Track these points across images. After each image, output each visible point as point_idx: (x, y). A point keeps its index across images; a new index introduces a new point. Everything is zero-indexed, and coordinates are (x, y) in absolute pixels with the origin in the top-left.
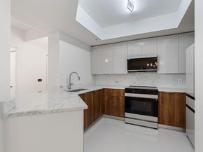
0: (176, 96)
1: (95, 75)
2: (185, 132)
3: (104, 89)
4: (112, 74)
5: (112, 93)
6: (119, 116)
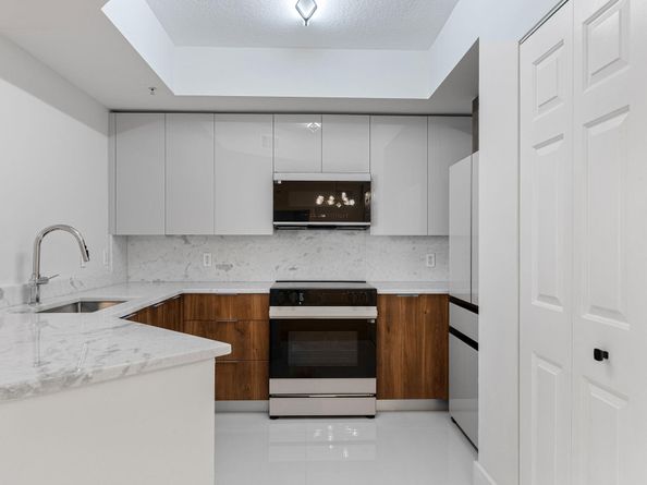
0: (425, 307)
1: (127, 238)
2: (446, 409)
3: (183, 296)
4: (206, 237)
5: (218, 313)
6: (247, 396)
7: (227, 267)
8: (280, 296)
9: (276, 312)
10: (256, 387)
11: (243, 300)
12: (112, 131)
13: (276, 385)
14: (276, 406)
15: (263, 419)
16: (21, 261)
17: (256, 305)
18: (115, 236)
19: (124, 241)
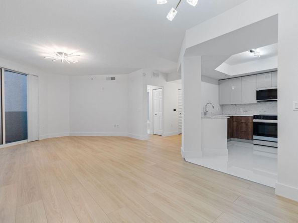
3: (233, 116)
4: (241, 104)
5: (241, 120)
6: (248, 139)
7: (246, 111)
8: (256, 117)
9: (255, 121)
10: (250, 137)
11: (247, 118)
12: (219, 84)
13: (255, 137)
14: (255, 142)
15: (253, 145)
16: (204, 108)
17: (250, 119)
18: (220, 105)
19: (222, 106)
